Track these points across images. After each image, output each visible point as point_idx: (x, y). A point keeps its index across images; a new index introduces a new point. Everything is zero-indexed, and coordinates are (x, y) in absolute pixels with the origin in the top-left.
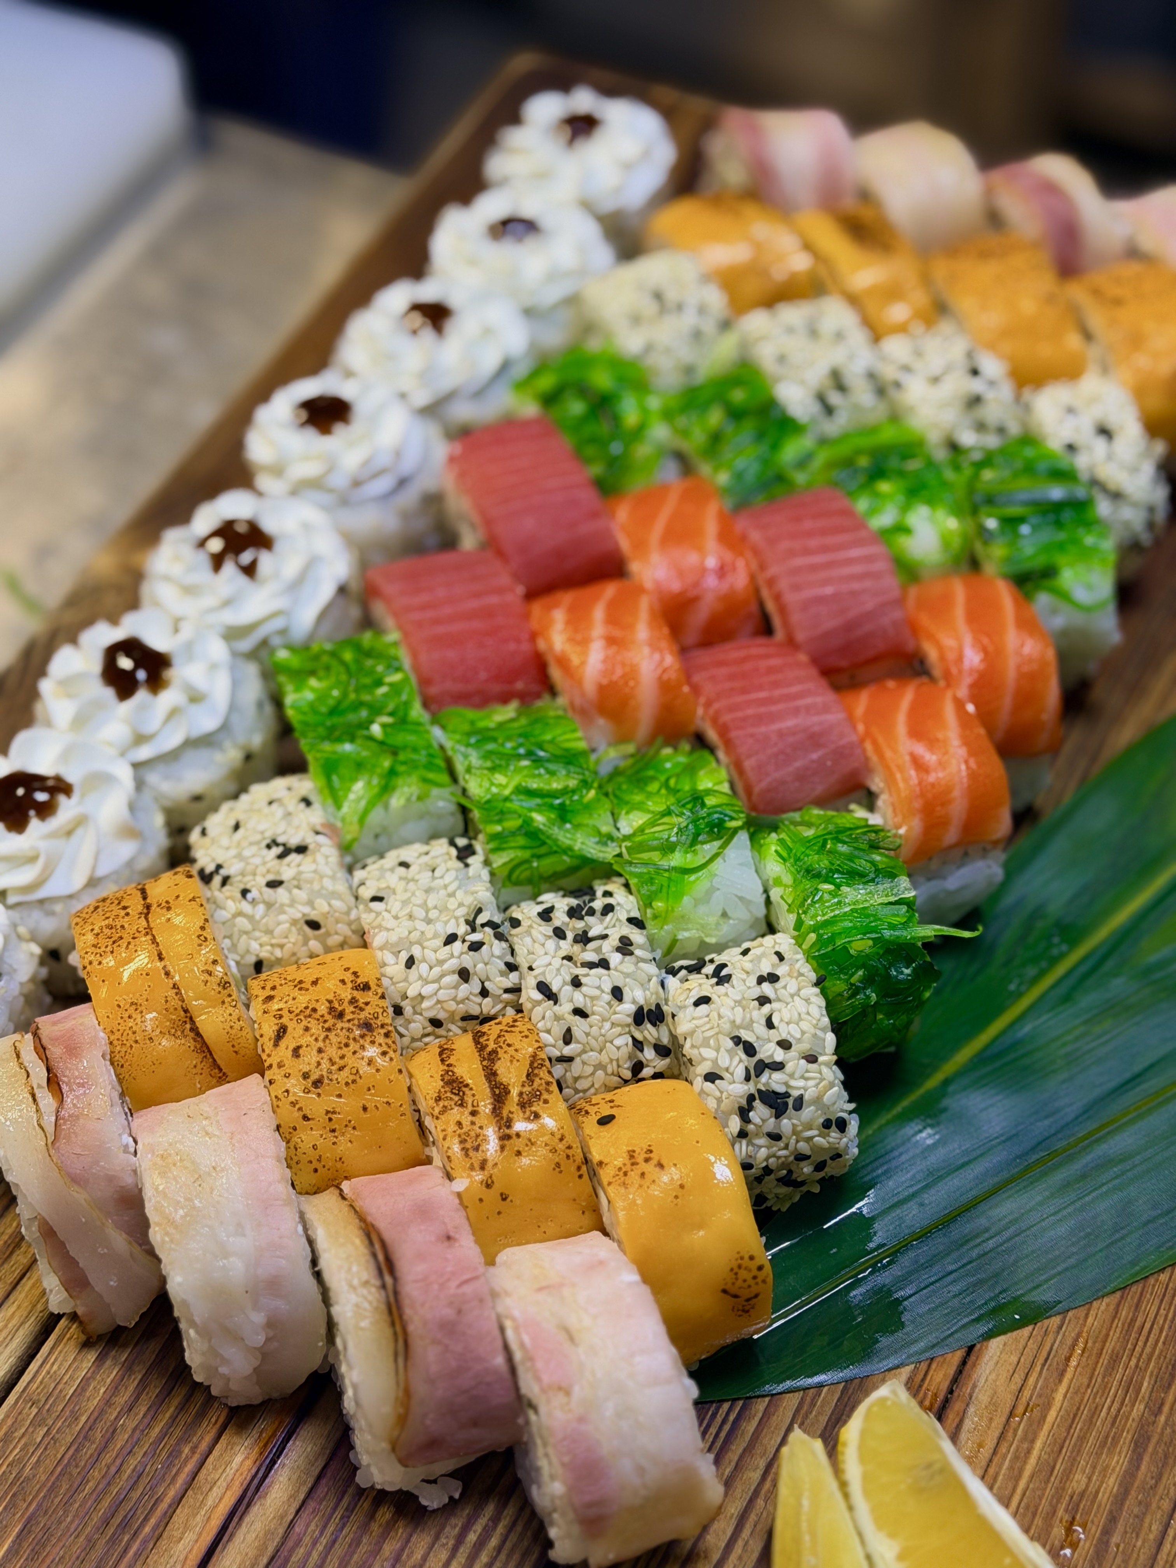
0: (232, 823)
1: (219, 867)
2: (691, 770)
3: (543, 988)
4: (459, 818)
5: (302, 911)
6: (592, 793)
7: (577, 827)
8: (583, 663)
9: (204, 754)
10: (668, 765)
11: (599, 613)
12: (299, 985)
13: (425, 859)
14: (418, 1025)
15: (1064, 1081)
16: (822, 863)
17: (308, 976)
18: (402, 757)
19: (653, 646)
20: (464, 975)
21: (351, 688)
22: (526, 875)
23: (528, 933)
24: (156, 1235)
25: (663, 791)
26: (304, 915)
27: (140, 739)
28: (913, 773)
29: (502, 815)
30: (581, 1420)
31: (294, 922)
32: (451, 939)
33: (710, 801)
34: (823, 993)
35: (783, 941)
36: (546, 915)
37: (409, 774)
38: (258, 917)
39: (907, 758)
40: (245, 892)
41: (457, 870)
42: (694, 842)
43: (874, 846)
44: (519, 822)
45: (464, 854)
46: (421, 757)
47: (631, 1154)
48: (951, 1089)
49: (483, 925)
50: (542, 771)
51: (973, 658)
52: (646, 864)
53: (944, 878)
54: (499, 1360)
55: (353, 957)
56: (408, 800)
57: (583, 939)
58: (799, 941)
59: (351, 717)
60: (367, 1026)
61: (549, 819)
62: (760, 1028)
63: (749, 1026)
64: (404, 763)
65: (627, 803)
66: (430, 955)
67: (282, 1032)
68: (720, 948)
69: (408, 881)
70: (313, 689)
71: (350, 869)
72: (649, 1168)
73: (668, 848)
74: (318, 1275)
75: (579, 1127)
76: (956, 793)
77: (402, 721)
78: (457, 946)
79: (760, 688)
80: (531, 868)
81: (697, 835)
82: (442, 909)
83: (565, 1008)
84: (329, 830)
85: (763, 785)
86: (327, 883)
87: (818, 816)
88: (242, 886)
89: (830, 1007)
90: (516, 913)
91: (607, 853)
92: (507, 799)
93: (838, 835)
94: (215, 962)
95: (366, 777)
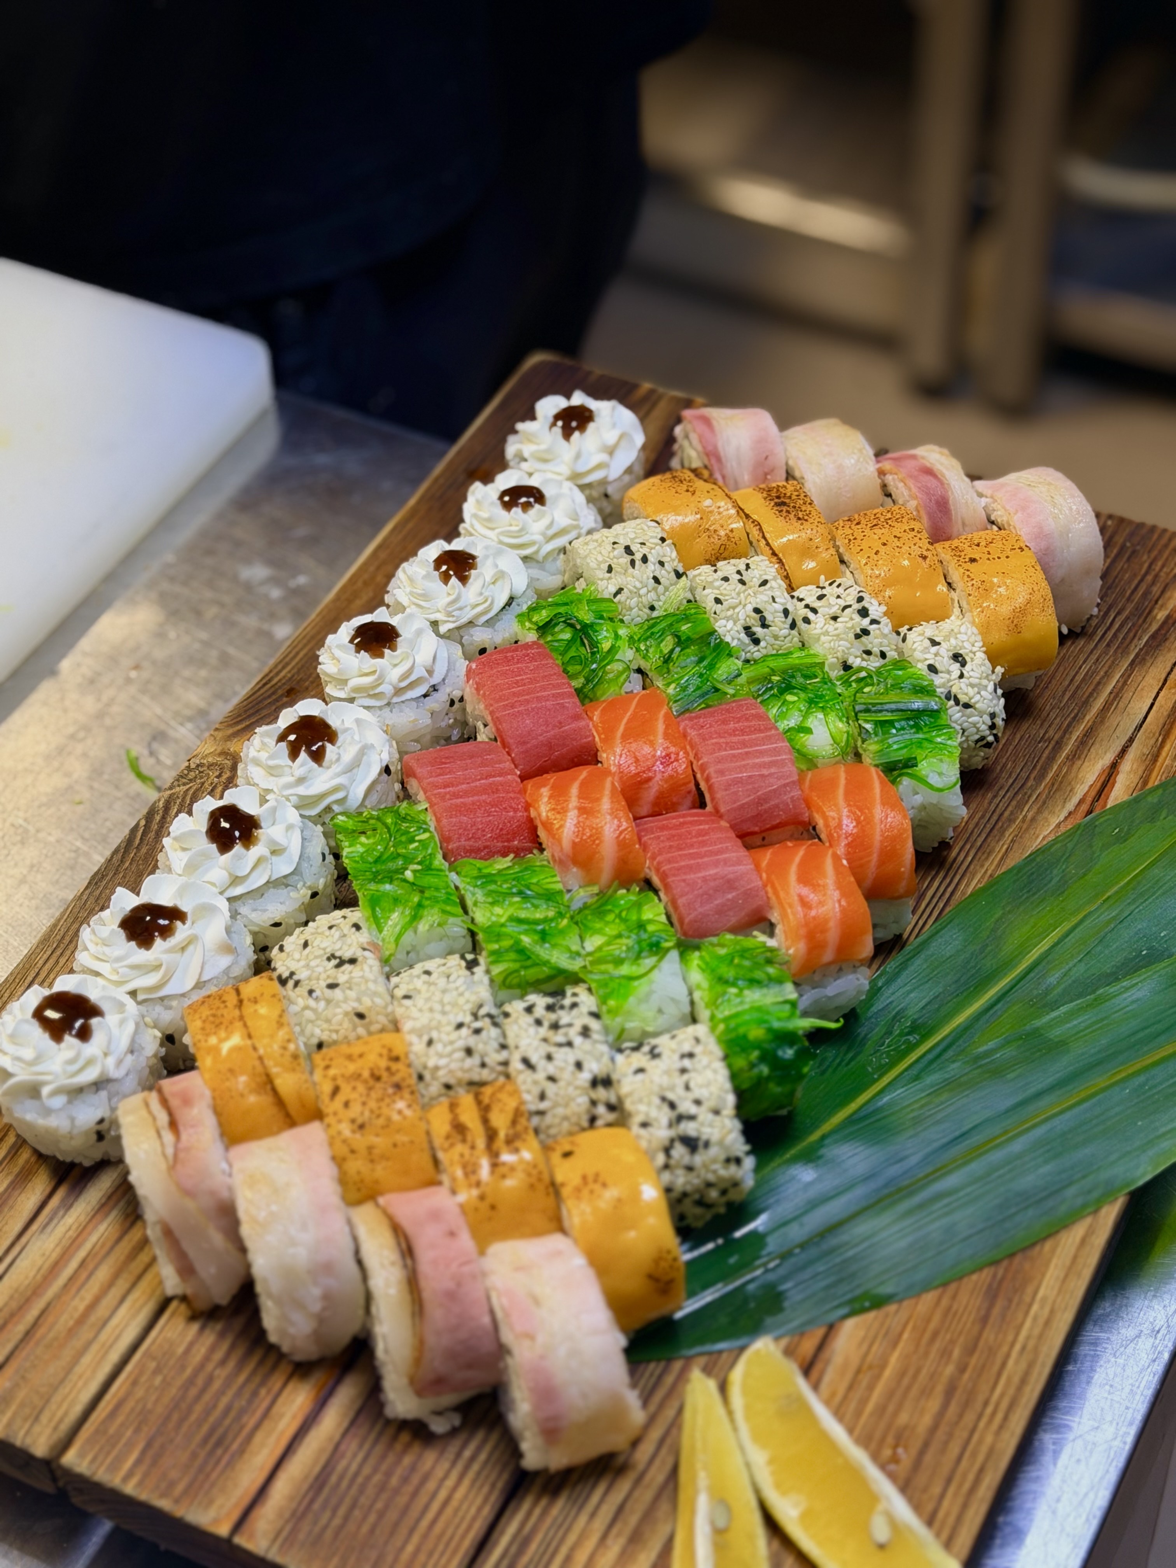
0: (302, 942)
1: (292, 974)
2: (639, 905)
3: (526, 1062)
4: (469, 939)
5: (352, 1005)
6: (565, 922)
7: (554, 946)
8: (561, 826)
9: (283, 892)
10: (622, 902)
11: (574, 790)
12: (350, 1058)
13: (443, 969)
14: (435, 1088)
15: (911, 1137)
16: (729, 973)
17: (356, 1050)
18: (427, 894)
19: (613, 813)
20: (469, 1052)
21: (391, 844)
22: (515, 981)
23: (516, 1022)
24: (246, 1230)
25: (617, 921)
26: (354, 1008)
27: (236, 880)
28: (799, 909)
29: (499, 937)
30: (542, 1357)
31: (346, 1014)
32: (460, 1026)
33: (651, 928)
34: (730, 1066)
35: (701, 1030)
36: (529, 1010)
37: (432, 907)
38: (320, 1010)
39: (796, 898)
40: (311, 992)
41: (466, 977)
42: (638, 956)
43: (769, 962)
44: (511, 942)
45: (471, 965)
46: (442, 895)
47: (584, 1178)
48: (827, 1142)
49: (483, 1016)
50: (529, 905)
51: (849, 825)
52: (602, 973)
53: (825, 987)
54: (486, 1320)
55: (389, 1038)
56: (432, 926)
57: (555, 1026)
58: (713, 1029)
59: (391, 865)
60: (398, 1087)
61: (534, 941)
62: (680, 1091)
63: (672, 1088)
64: (427, 899)
65: (591, 929)
66: (445, 1038)
67: (336, 1091)
68: (656, 1034)
69: (430, 984)
70: (362, 844)
71: (388, 978)
72: (597, 1187)
73: (619, 962)
74: (360, 1262)
75: (548, 1160)
76: (831, 924)
77: (428, 868)
78: (464, 1031)
79: (692, 846)
80: (520, 976)
81: (640, 952)
82: (454, 1004)
83: (541, 1075)
84: (373, 947)
85: (692, 916)
86: (371, 985)
87: (731, 940)
88: (309, 988)
89: (734, 1077)
90: (507, 1008)
91: (575, 966)
92: (503, 925)
93: (743, 953)
94: (289, 1041)
95: (401, 909)
